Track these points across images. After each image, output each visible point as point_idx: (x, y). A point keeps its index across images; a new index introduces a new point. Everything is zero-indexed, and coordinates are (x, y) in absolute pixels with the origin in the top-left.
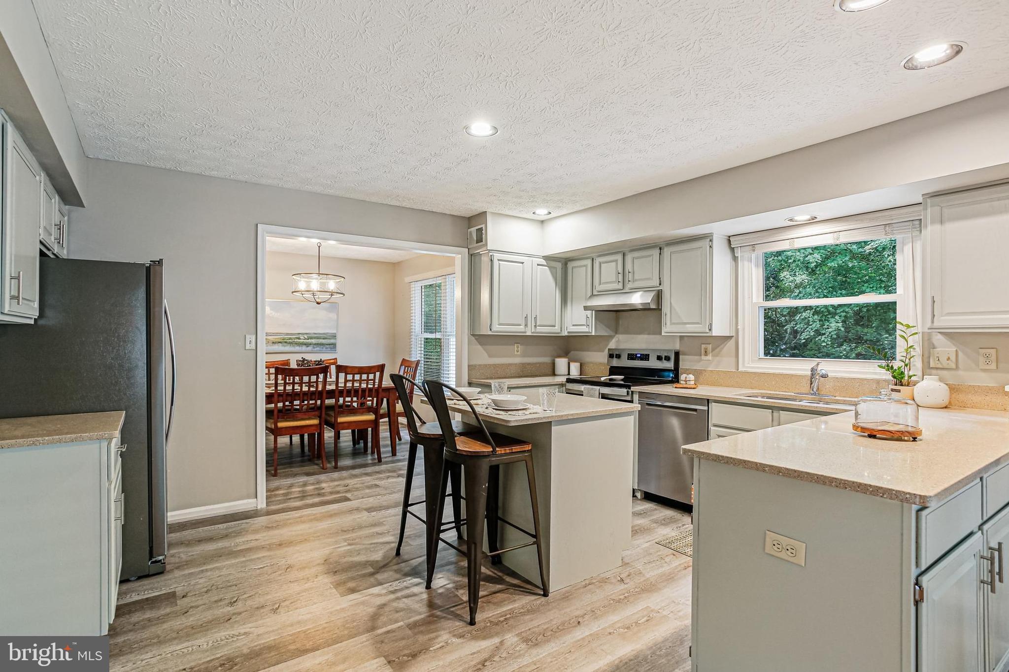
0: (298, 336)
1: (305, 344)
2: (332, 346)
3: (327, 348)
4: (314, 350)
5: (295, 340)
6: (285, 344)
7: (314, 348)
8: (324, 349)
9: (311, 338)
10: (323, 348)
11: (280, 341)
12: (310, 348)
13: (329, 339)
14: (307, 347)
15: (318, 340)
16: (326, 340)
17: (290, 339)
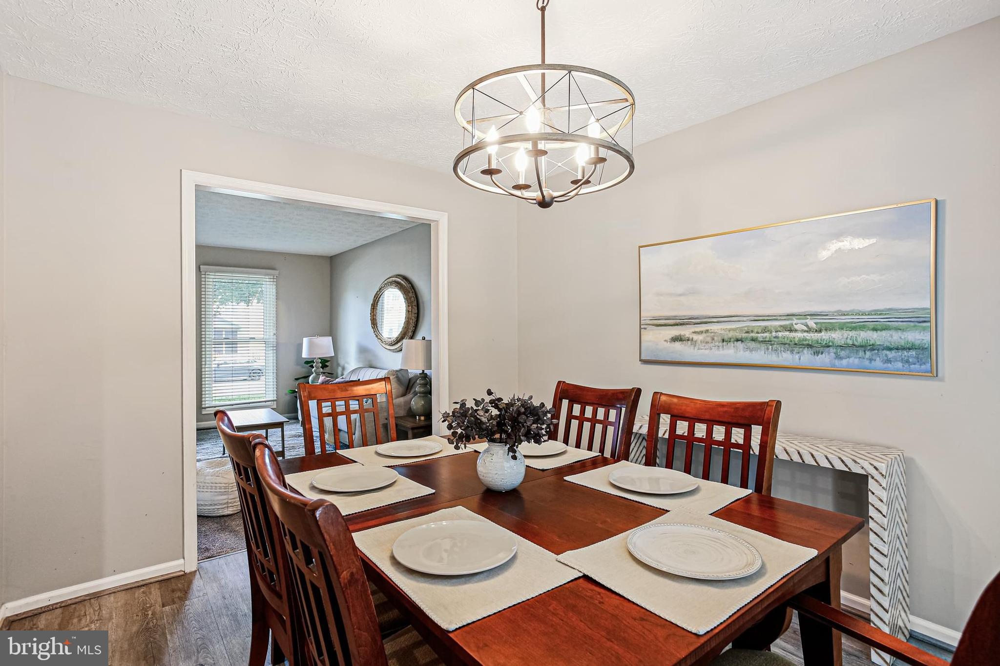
0: (787, 323)
1: (810, 346)
2: (913, 353)
3: (888, 361)
4: (837, 362)
5: (780, 334)
6: (753, 345)
7: (838, 357)
8: (878, 363)
9: (829, 328)
10: (871, 360)
11: (739, 335)
12: (825, 359)
13: (897, 329)
14: (817, 353)
15: (853, 333)
16: (884, 333)
17: (765, 330)
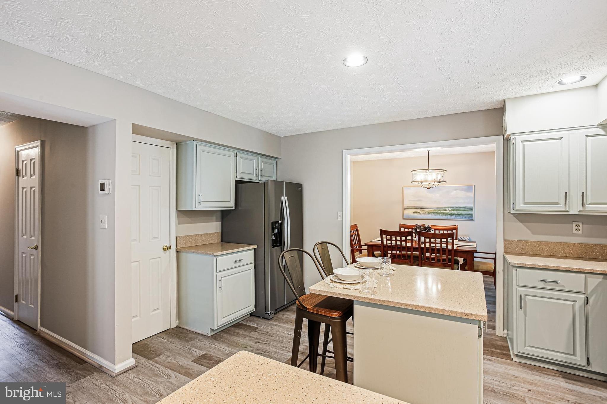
0: (444, 209)
1: (450, 214)
2: (470, 216)
3: (466, 217)
4: (456, 218)
5: (443, 212)
6: (436, 214)
7: (456, 217)
8: (464, 218)
9: (454, 210)
10: (462, 217)
11: (433, 212)
12: (453, 217)
13: (467, 211)
14: (451, 216)
15: (459, 212)
16: (465, 212)
17: (439, 210)
